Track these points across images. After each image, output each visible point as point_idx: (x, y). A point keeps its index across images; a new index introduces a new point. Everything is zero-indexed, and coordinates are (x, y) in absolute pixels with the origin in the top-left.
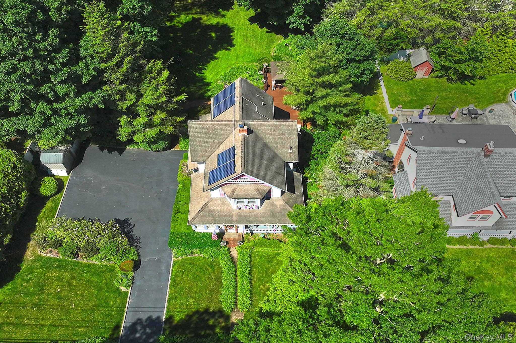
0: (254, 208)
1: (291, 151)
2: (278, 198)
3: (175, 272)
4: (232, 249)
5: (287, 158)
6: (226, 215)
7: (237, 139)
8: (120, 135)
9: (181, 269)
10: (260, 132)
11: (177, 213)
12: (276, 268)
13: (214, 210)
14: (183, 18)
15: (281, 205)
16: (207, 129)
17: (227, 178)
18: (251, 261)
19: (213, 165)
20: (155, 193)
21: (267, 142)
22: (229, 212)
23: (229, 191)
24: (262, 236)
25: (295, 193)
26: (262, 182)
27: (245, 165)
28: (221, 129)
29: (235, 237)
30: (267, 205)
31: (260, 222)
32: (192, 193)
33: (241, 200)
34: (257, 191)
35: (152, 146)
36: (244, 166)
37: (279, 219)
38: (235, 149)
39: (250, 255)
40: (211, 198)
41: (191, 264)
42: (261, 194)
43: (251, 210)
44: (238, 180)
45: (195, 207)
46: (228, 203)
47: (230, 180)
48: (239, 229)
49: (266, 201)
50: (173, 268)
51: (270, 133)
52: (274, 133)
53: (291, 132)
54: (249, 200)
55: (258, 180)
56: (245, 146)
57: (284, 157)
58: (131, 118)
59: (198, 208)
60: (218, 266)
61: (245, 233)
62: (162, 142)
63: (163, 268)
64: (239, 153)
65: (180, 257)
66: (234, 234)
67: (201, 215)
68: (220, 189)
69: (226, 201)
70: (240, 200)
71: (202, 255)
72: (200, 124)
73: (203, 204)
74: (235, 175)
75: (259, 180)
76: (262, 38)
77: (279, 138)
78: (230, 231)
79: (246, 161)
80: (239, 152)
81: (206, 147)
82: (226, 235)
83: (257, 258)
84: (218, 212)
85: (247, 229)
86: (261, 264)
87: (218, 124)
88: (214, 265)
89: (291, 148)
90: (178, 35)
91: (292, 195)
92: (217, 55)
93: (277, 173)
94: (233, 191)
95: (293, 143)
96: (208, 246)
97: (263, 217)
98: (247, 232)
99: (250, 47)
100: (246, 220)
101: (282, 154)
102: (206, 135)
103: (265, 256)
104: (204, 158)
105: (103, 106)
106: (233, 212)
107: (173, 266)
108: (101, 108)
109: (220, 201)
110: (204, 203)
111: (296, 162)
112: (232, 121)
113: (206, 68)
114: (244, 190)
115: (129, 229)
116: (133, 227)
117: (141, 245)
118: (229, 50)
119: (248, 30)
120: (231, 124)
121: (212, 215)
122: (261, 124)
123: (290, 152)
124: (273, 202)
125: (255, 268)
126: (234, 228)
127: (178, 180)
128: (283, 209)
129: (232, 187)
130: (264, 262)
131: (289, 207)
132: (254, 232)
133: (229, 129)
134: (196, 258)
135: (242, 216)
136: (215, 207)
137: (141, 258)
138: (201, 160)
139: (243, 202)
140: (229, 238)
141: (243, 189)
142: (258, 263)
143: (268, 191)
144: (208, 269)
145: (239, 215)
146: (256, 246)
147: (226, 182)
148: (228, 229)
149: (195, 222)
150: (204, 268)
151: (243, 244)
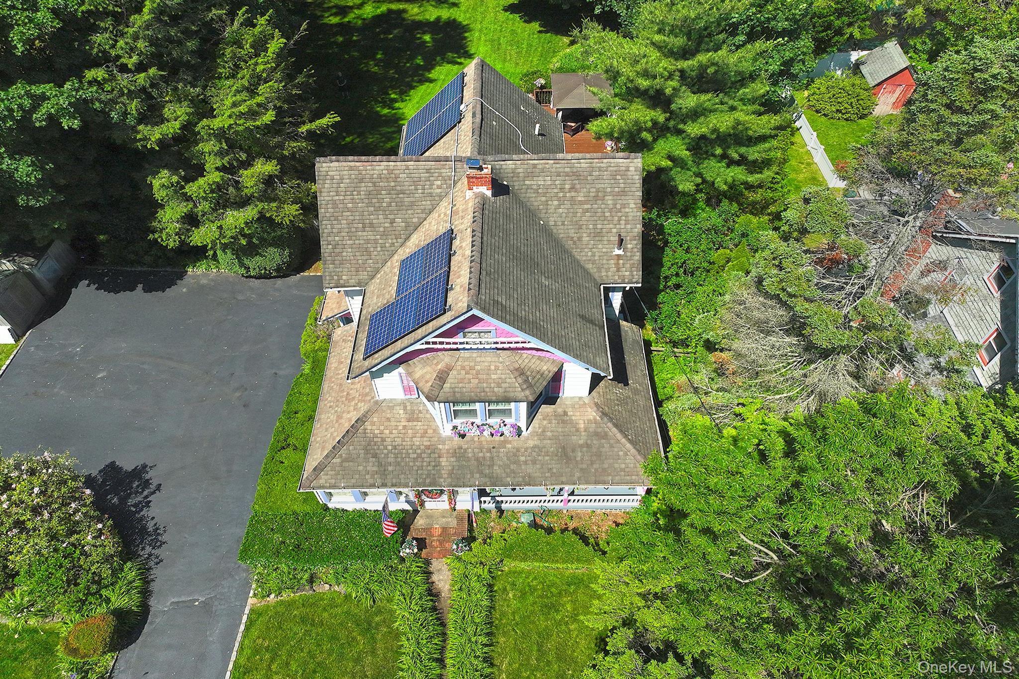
0: (507, 433)
1: (621, 252)
2: (580, 398)
3: (247, 652)
4: (435, 565)
5: (610, 275)
6: (419, 456)
7: (461, 207)
8: (162, 230)
9: (270, 640)
10: (531, 194)
11: (283, 448)
12: (570, 631)
13: (383, 440)
14: (368, 11)
15: (589, 421)
16: (374, 184)
17: (420, 332)
18: (491, 608)
19: (383, 295)
20: (237, 389)
21: (551, 223)
22: (428, 447)
23: (428, 376)
24: (526, 519)
25: (628, 384)
26: (535, 343)
27: (483, 286)
28: (415, 183)
29: (448, 523)
30: (545, 422)
31: (523, 477)
32: (326, 386)
33: (466, 407)
34: (517, 374)
35: (246, 262)
36: (478, 285)
37: (582, 469)
38: (452, 239)
39: (490, 586)
40: (376, 402)
41: (303, 620)
42: (530, 386)
43: (497, 438)
44: (459, 339)
45: (327, 430)
46: (428, 416)
47: (430, 339)
48: (459, 498)
49: (545, 409)
50: (244, 637)
51: (561, 195)
52: (573, 194)
53: (623, 193)
54: (493, 407)
55: (521, 336)
56: (486, 227)
57: (599, 270)
58: (181, 177)
59: (335, 434)
60: (388, 626)
61: (477, 509)
62: (272, 250)
63: (215, 634)
64: (464, 247)
65: (272, 596)
66: (443, 514)
67: (341, 455)
68: (401, 370)
69: (420, 412)
70: (464, 408)
71: (341, 589)
72: (351, 169)
73: (350, 420)
74: (446, 321)
75: (528, 338)
76: (531, 45)
77: (587, 211)
78: (430, 505)
79: (484, 273)
80: (464, 244)
81: (368, 241)
82: (421, 517)
83: (511, 595)
84: (395, 447)
85: (483, 499)
86: (523, 618)
87: (407, 168)
88: (377, 624)
89: (621, 241)
90: (355, 38)
91: (619, 390)
92: (432, 75)
93: (583, 317)
94: (442, 377)
95: (629, 226)
96: (362, 557)
97: (534, 462)
98: (483, 506)
99: (505, 60)
100: (481, 473)
101: (594, 262)
102: (370, 204)
103: (535, 590)
104: (363, 276)
105: (76, 124)
106: (440, 447)
107: (247, 629)
108: (70, 128)
109: (401, 412)
110: (354, 416)
111: (636, 285)
112: (447, 159)
113: (408, 98)
114: (478, 373)
115: (140, 498)
116: (154, 493)
117: (162, 552)
118: (460, 64)
119: (501, 31)
120: (443, 167)
121: (375, 456)
122: (535, 166)
123: (618, 255)
124: (565, 413)
125: (505, 634)
126: (445, 497)
127: (302, 351)
128: (596, 434)
129: (437, 364)
130: (532, 612)
131: (614, 430)
132: (503, 506)
133: (439, 183)
134: (322, 599)
135: (469, 459)
136: (387, 432)
137: (152, 602)
138: (352, 282)
139: (473, 413)
140: (428, 529)
141: (472, 368)
142: (513, 613)
143: (551, 375)
144: (354, 639)
145: (459, 454)
146: (509, 557)
147: (418, 346)
148: (426, 499)
149: (322, 482)
150: (342, 634)
151: (471, 549)
